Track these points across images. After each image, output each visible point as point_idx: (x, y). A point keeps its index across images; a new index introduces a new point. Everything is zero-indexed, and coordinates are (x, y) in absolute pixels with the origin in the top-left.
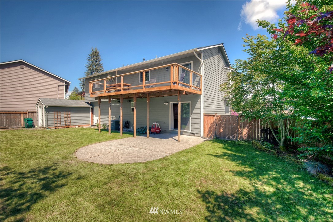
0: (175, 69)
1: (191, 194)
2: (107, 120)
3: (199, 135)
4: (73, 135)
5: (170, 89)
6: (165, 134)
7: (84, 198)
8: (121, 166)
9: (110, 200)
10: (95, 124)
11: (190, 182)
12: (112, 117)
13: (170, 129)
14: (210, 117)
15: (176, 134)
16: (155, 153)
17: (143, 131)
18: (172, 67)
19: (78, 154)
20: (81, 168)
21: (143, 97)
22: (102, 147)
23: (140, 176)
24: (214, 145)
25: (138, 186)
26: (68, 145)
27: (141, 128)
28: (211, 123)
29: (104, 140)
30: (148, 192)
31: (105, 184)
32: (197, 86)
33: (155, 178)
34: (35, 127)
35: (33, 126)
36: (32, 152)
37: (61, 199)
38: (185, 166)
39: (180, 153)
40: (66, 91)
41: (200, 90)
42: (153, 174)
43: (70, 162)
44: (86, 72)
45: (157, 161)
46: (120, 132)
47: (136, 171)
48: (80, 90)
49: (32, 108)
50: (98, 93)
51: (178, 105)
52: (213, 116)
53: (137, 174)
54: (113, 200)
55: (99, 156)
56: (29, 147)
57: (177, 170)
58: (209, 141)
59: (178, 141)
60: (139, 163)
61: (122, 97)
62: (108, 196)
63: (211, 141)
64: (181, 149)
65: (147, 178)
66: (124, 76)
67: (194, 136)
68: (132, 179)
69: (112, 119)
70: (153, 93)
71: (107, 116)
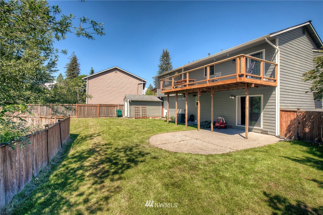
0: (242, 61)
1: (255, 195)
2: (174, 113)
3: (274, 134)
4: (148, 125)
5: (235, 82)
6: (230, 130)
7: (154, 175)
8: (184, 155)
9: (173, 182)
10: (164, 116)
11: (255, 183)
12: (178, 110)
13: (236, 125)
14: (289, 113)
15: (243, 130)
16: (218, 148)
17: (207, 125)
18: (238, 59)
19: (150, 140)
20: (152, 152)
21: (207, 91)
22: (169, 137)
23: (201, 167)
24: (294, 147)
25: (198, 175)
26: (144, 132)
27: (205, 122)
28: (291, 121)
29: (172, 131)
30: (207, 183)
31: (170, 168)
32: (271, 77)
33: (216, 171)
34: (122, 117)
35: (121, 116)
36: (121, 135)
37: (138, 172)
38: (251, 165)
39: (246, 151)
40: (144, 88)
41: (275, 81)
42: (214, 167)
43: (145, 145)
44: (159, 71)
45: (219, 155)
46: (185, 125)
47: (197, 162)
48: (154, 87)
49: (121, 103)
50: (167, 89)
51: (246, 99)
52: (294, 112)
53: (198, 164)
54: (175, 183)
55: (166, 145)
56: (119, 131)
57: (241, 168)
58: (288, 141)
59: (246, 138)
60: (201, 155)
61: (188, 92)
62: (172, 178)
63: (290, 142)
64: (249, 147)
65: (208, 170)
66: (189, 73)
67: (267, 134)
68: (194, 168)
69: (179, 112)
70: (217, 87)
71: (174, 110)
